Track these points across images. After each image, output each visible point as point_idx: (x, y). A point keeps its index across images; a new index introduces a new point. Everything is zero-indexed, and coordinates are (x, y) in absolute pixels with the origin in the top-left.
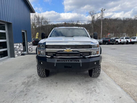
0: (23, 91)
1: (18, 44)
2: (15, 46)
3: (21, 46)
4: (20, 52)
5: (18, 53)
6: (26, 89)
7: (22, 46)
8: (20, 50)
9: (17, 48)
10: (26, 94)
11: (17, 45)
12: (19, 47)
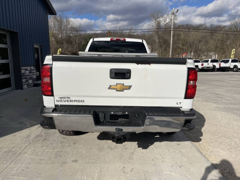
0: (41, 136)
1: (29, 68)
2: (23, 71)
3: (32, 71)
4: (30, 81)
5: (27, 83)
6: (45, 133)
7: (35, 71)
8: (31, 78)
9: (27, 74)
10: (45, 139)
11: (26, 70)
12: (30, 72)
